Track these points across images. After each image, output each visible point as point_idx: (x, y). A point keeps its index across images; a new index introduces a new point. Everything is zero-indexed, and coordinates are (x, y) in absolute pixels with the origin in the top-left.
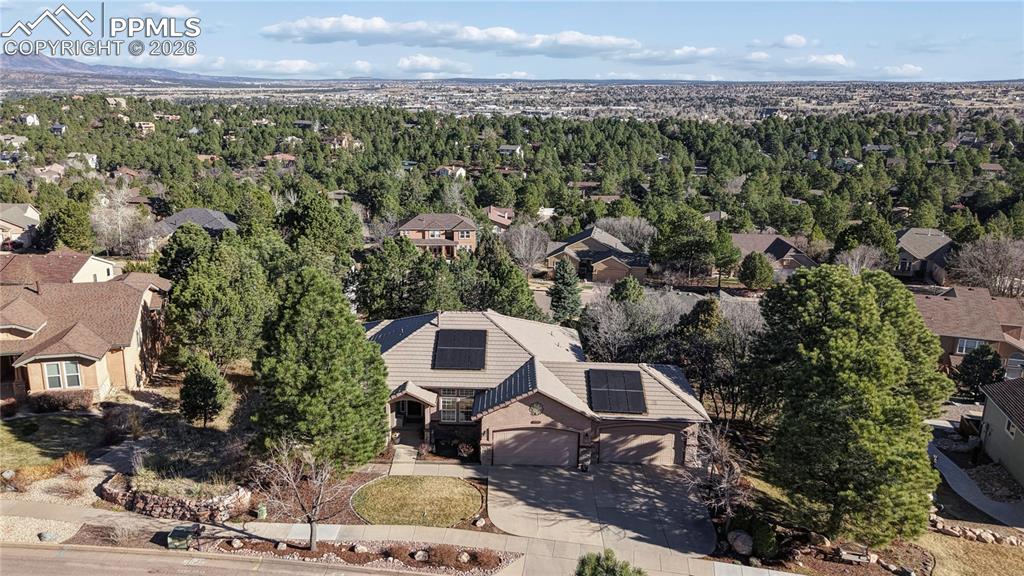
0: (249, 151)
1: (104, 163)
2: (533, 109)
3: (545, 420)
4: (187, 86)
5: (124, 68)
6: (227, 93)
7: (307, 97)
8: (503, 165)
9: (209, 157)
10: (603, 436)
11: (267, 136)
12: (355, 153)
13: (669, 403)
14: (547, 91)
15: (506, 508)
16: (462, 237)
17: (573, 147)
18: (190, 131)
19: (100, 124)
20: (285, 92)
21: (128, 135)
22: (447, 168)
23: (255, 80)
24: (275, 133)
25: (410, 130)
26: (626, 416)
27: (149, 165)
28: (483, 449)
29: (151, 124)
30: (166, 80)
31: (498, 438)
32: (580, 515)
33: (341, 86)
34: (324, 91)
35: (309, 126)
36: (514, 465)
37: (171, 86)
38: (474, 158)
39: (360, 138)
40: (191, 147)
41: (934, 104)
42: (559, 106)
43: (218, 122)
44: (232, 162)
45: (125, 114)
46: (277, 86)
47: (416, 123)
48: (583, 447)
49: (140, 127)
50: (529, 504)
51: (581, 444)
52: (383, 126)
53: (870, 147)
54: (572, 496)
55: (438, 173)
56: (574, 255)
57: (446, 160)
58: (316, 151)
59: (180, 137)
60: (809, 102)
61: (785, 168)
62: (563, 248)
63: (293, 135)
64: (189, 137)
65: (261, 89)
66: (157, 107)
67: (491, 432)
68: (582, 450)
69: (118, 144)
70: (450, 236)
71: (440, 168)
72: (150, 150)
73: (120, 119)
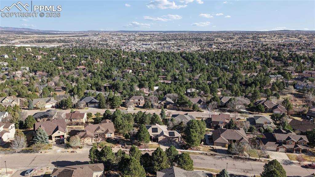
0: (72, 66)
1: (32, 70)
3: (165, 138)
8: (141, 69)
9: (61, 67)
10: (171, 139)
11: (76, 61)
12: (101, 65)
13: (177, 135)
14: (149, 35)
17: (159, 63)
19: (25, 56)
21: (34, 60)
22: (127, 70)
23: (57, 31)
24: (78, 60)
25: (115, 58)
26: (173, 137)
27: (45, 70)
28: (159, 141)
29: (40, 56)
30: (29, 32)
35: (87, 57)
38: (133, 67)
39: (102, 60)
40: (55, 64)
41: (255, 40)
44: (68, 69)
45: (32, 53)
47: (116, 55)
49: (38, 57)
52: (108, 57)
53: (232, 62)
56: (163, 104)
57: (126, 68)
58: (91, 65)
60: (222, 39)
61: (211, 68)
62: (161, 102)
63: (83, 60)
64: (53, 60)
66: (40, 50)
70: (139, 100)
71: (125, 70)
73: (31, 55)
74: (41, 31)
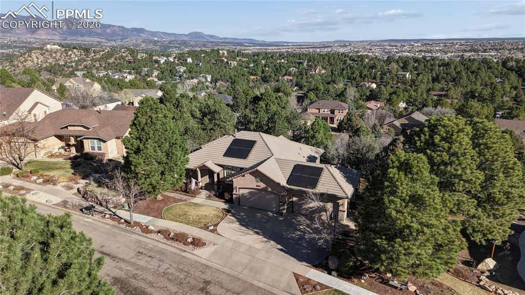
0: (273, 75)
1: (214, 79)
2: (430, 55)
3: (263, 185)
4: (259, 46)
5: (234, 39)
6: (275, 49)
7: (311, 50)
8: (398, 82)
9: (255, 77)
10: (295, 199)
11: (282, 68)
12: (321, 75)
13: (334, 186)
14: (441, 45)
15: (228, 224)
16: (339, 113)
17: (442, 74)
18: (250, 65)
19: (215, 62)
20: (302, 48)
21: (225, 67)
22: (366, 83)
23: (289, 43)
24: (286, 66)
25: (351, 64)
26: (303, 189)
27: (231, 80)
28: (234, 196)
29: (235, 62)
30: (251, 43)
31: (242, 191)
32: (261, 233)
33: (329, 45)
34: (320, 47)
35: (302, 63)
36: (250, 207)
37: (252, 46)
38: (382, 78)
39: (325, 68)
40: (249, 73)
42: (446, 53)
43: (263, 62)
44: (265, 79)
45: (226, 58)
46: (299, 45)
47: (356, 61)
48: (281, 202)
49: (231, 63)
50: (241, 224)
51: (281, 201)
52: (338, 62)
54: (265, 225)
55: (361, 86)
56: (398, 125)
57: (366, 79)
58: (303, 75)
59: (246, 68)
62: (394, 121)
63: (294, 67)
64: (249, 68)
65: (291, 47)
66: (239, 54)
67: (237, 188)
68: (281, 204)
69: (221, 71)
70: (332, 112)
71: (363, 83)
72: (232, 74)
73: (223, 60)
74: (267, 43)
